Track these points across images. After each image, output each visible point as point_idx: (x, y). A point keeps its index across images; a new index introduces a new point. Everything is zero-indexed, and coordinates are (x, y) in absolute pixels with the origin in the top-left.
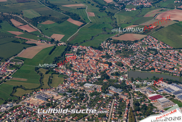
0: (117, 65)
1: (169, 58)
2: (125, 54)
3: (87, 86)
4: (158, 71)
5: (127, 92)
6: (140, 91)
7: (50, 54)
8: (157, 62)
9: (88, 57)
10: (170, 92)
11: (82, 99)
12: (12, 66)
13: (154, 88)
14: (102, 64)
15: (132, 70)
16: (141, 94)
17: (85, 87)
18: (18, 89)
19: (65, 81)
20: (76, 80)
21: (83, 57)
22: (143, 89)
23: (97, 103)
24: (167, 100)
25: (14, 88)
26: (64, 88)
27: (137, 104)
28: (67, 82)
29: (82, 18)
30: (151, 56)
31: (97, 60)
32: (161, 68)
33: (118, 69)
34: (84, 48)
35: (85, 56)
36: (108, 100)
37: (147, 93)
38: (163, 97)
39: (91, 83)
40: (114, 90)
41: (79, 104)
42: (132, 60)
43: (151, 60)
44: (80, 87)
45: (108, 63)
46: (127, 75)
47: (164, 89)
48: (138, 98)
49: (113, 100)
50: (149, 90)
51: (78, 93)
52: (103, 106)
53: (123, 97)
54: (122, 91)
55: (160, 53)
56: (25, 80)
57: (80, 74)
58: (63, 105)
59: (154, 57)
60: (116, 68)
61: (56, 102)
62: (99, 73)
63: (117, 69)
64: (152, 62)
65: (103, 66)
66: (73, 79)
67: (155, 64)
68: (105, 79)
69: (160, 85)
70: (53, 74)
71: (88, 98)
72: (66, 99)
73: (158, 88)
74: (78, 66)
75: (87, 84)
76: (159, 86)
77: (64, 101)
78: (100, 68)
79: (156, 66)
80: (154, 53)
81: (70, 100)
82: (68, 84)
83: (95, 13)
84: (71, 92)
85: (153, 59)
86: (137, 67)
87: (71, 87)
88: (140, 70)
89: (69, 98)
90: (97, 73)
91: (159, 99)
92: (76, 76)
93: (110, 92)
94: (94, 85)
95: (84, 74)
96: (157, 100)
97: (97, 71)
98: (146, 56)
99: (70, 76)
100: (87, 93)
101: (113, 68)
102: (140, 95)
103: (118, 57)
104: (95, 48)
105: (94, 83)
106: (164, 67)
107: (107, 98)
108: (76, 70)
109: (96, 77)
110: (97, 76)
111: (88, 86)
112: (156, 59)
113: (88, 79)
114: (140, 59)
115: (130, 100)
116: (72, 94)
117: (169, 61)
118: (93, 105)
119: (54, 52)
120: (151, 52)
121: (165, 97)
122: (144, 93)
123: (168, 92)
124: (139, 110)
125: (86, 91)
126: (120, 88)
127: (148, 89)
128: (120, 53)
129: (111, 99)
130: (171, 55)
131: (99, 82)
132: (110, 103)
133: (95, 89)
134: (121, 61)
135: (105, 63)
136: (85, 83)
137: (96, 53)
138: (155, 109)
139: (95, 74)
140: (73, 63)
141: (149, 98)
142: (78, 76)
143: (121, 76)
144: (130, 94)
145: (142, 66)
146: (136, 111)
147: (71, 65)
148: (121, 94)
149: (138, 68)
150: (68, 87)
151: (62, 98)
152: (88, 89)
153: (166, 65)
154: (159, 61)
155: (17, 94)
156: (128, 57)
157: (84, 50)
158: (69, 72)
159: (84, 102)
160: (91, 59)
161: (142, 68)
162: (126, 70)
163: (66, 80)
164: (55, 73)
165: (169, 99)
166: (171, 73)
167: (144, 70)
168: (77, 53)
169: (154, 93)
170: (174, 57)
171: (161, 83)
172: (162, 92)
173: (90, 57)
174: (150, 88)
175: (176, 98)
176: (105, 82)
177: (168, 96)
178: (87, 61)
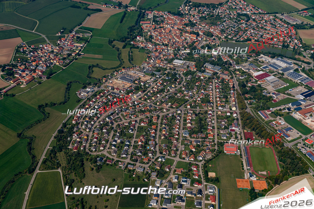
0: (205, 35)
1: (265, 25)
2: (212, 21)
3: (177, 64)
4: (255, 42)
5: (227, 69)
6: (242, 69)
7: (121, 22)
8: (252, 31)
9: (168, 26)
10: (276, 68)
11: (176, 80)
12: (79, 40)
13: (257, 64)
14: (187, 34)
15: (225, 41)
16: (244, 72)
17: (175, 64)
18: (94, 69)
19: (149, 57)
20: (162, 56)
21: (162, 26)
22: (245, 66)
23: (196, 86)
24: (276, 79)
25: (90, 67)
26: (150, 66)
27: (243, 85)
28: (151, 58)
30: (243, 23)
31: (180, 29)
32: (258, 38)
33: (208, 41)
34: (161, 13)
35: (164, 24)
36: (207, 81)
37: (251, 70)
38: (270, 76)
39: (181, 60)
40: (211, 67)
41: (173, 86)
42: (222, 29)
43: (244, 28)
44: (168, 65)
47: (269, 65)
48: (242, 78)
49: (213, 80)
50: (252, 67)
51: (169, 73)
52: (204, 88)
53: (224, 77)
54: (220, 69)
55: (252, 19)
56: (100, 56)
57: (164, 47)
58: (155, 88)
59: (246, 24)
60: (205, 39)
61: (145, 84)
62: (186, 46)
63: (206, 41)
64: (246, 30)
65: (191, 38)
66: (157, 54)
67: (250, 33)
69: (262, 59)
70: (131, 48)
71: (182, 78)
72: (155, 81)
73: (261, 64)
74: (160, 38)
75: (176, 61)
76: (261, 61)
77: (155, 83)
78: (186, 39)
79: (252, 36)
80: (246, 19)
81: (161, 82)
82: (153, 61)
84: (159, 71)
85: (247, 27)
86: (229, 37)
87: (157, 65)
88: (234, 42)
89: (159, 80)
90: (185, 46)
91: (266, 78)
92: (161, 51)
93: (208, 71)
94: (185, 61)
95: (169, 48)
96: (265, 79)
97: (183, 43)
98: (238, 23)
99: (153, 50)
100: (179, 72)
101: (202, 38)
102: (242, 73)
103: (204, 25)
104: (174, 14)
105: (184, 60)
106: (262, 36)
107: (205, 79)
108: (158, 42)
109: (185, 52)
110: (185, 50)
112: (249, 27)
113: (175, 55)
114: (231, 27)
115: (233, 80)
116: (161, 74)
117: (266, 29)
118: (191, 88)
119: (125, 19)
120: (242, 17)
121: (273, 75)
122: (247, 71)
123: (274, 69)
124: (247, 93)
125: (176, 69)
126: (218, 65)
127: (250, 66)
128: (205, 20)
129: (210, 79)
130: (266, 21)
131: (189, 58)
132: (211, 85)
133: (188, 67)
134: (209, 30)
135: (191, 33)
136: (173, 60)
137: (176, 20)
138: (265, 91)
139: (182, 48)
140: (153, 34)
141: (255, 77)
142: (163, 51)
144: (230, 72)
145: (235, 36)
146: (243, 94)
147: (151, 37)
148: (220, 73)
149: (231, 39)
150: (154, 65)
151: (151, 79)
152: (178, 67)
153: (263, 34)
154: (254, 29)
155: (94, 75)
156: (216, 25)
157: (161, 16)
158: (150, 46)
159: (179, 84)
160: (173, 28)
161: (236, 38)
162: (218, 42)
163: (149, 55)
164: (134, 47)
165: (278, 78)
166: (271, 44)
167: (239, 41)
168: (154, 21)
169: (260, 71)
170: (270, 24)
171: (264, 58)
172: (267, 69)
173: (170, 25)
174: (252, 64)
175: (285, 76)
176: (197, 57)
177: (276, 74)
178: (168, 31)
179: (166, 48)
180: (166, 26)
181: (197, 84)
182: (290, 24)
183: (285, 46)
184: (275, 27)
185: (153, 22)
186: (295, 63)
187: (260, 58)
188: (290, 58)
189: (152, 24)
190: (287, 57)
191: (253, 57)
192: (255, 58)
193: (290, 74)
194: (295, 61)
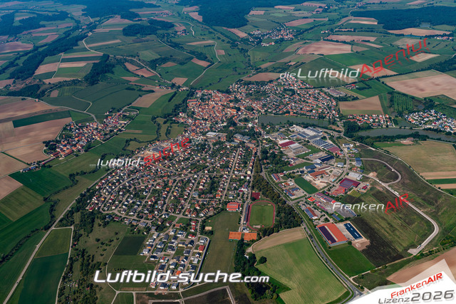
0: (246, 110)
1: (308, 99)
4: (293, 114)
5: (255, 139)
6: (270, 138)
7: (170, 101)
8: (293, 104)
9: (213, 103)
10: (304, 137)
12: (125, 117)
14: (229, 110)
15: (264, 114)
17: (208, 136)
18: (131, 143)
19: (186, 131)
20: (198, 129)
21: (207, 102)
22: (273, 136)
23: (220, 154)
24: (301, 146)
25: (127, 141)
26: (184, 138)
27: (265, 152)
29: (209, 58)
30: (287, 97)
33: (248, 115)
34: (210, 92)
35: (210, 101)
36: (232, 150)
37: (278, 139)
38: (295, 143)
40: (240, 138)
41: (199, 155)
44: (202, 137)
45: (236, 108)
46: (257, 121)
47: (298, 134)
48: (267, 146)
49: (239, 148)
50: (281, 136)
51: (199, 143)
52: (227, 156)
53: (250, 145)
54: (249, 139)
55: (297, 93)
56: (140, 132)
57: (203, 122)
58: (182, 157)
59: (290, 98)
60: (245, 113)
61: (174, 154)
62: (225, 120)
63: (246, 115)
65: (231, 112)
66: (195, 128)
67: (291, 107)
68: (231, 126)
69: (293, 129)
70: (171, 123)
71: (210, 148)
72: (185, 151)
73: (291, 133)
74: (201, 114)
76: (292, 131)
77: (183, 153)
78: (226, 114)
79: (291, 109)
80: (291, 94)
81: (189, 152)
82: (189, 134)
83: (225, 50)
85: (289, 101)
86: (269, 110)
87: (191, 137)
88: (273, 115)
89: (189, 150)
90: (223, 120)
91: (291, 146)
92: (198, 125)
93: (236, 141)
94: (218, 133)
95: (207, 122)
96: (289, 146)
97: (223, 117)
98: (281, 98)
99: (191, 125)
100: (209, 143)
102: (269, 142)
103: (248, 101)
104: (222, 92)
106: (301, 109)
107: (231, 147)
109: (221, 125)
110: (222, 123)
111: (211, 134)
112: (292, 101)
114: (274, 101)
115: (258, 148)
117: (307, 103)
119: (174, 98)
120: (288, 92)
121: (298, 143)
122: (274, 139)
123: (302, 137)
124: (266, 159)
125: (208, 140)
126: (248, 135)
127: (279, 135)
129: (236, 148)
130: (310, 95)
131: (224, 130)
132: (234, 153)
133: (219, 138)
135: (233, 108)
136: (208, 132)
137: (223, 97)
138: (285, 157)
139: (220, 122)
140: (196, 110)
141: (280, 145)
142: (201, 125)
143: (250, 122)
144: (258, 142)
145: (275, 109)
146: (263, 159)
147: (193, 113)
149: (271, 112)
153: (304, 107)
154: (296, 103)
155: (130, 148)
157: (210, 94)
158: (190, 121)
159: (206, 153)
161: (275, 112)
163: (186, 129)
164: (174, 122)
166: (308, 115)
167: (277, 114)
169: (286, 139)
170: (314, 97)
171: (295, 128)
172: (295, 137)
173: (215, 102)
174: (282, 134)
175: (311, 143)
176: (231, 129)
177: (302, 142)
178: (212, 108)
179: (205, 122)
180: (211, 103)
182: (333, 97)
184: (317, 100)
185: (199, 100)
187: (291, 128)
192: (287, 128)
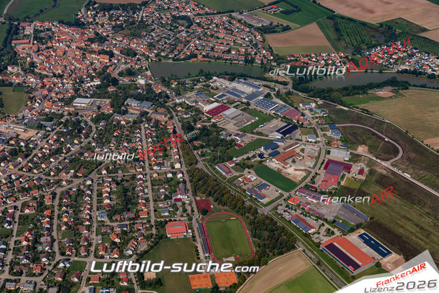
1: (216, 32)
3: (79, 105)
4: (203, 59)
5: (162, 105)
6: (186, 102)
9: (61, 44)
10: (239, 96)
11: (80, 131)
13: (208, 92)
14: (94, 56)
15: (156, 61)
16: (189, 107)
17: (77, 106)
19: (32, 99)
20: (53, 95)
21: (50, 45)
22: (190, 98)
23: (114, 136)
24: (239, 111)
27: (188, 127)
28: (36, 100)
31: (82, 48)
33: (130, 63)
34: (47, 25)
35: (54, 41)
36: (132, 127)
37: (199, 103)
38: (229, 108)
44: (66, 108)
45: (105, 52)
46: (149, 73)
47: (227, 92)
48: (187, 116)
49: (142, 125)
50: (201, 97)
51: (67, 120)
52: (127, 139)
53: (158, 117)
55: (196, 23)
57: (56, 80)
58: (46, 149)
61: (28, 144)
63: (126, 63)
64: (188, 42)
65: (100, 61)
66: (46, 92)
67: (195, 46)
68: (110, 85)
71: (91, 127)
72: (46, 137)
73: (215, 92)
75: (78, 100)
76: (215, 88)
78: (92, 63)
80: (186, 24)
82: (40, 104)
84: (51, 119)
91: (224, 112)
92: (50, 86)
93: (132, 111)
94: (93, 99)
96: (221, 114)
98: (174, 32)
99: (37, 86)
100: (85, 118)
101: (119, 60)
104: (69, 24)
105: (92, 97)
106: (212, 49)
107: (128, 124)
109: (92, 84)
110: (92, 80)
112: (192, 35)
113: (76, 90)
116: (55, 124)
117: (218, 38)
120: (180, 22)
121: (234, 107)
122: (194, 104)
123: (236, 97)
124: (196, 139)
125: (80, 114)
126: (147, 100)
127: (198, 97)
130: (217, 25)
131: (99, 92)
133: (99, 108)
134: (130, 45)
135: (100, 53)
136: (73, 98)
138: (224, 133)
139: (87, 78)
140: (35, 60)
141: (207, 113)
142: (54, 86)
143: (139, 77)
145: (172, 52)
146: (191, 141)
149: (166, 57)
150: (41, 112)
151: (37, 134)
152: (83, 109)
153: (215, 45)
156: (140, 36)
157: (48, 30)
160: (69, 47)
161: (173, 55)
162: (145, 64)
164: (4, 84)
165: (241, 110)
166: (227, 60)
167: (178, 60)
168: (35, 38)
169: (213, 102)
170: (224, 28)
171: (218, 82)
172: (225, 97)
173: (64, 43)
174: (201, 94)
175: (252, 107)
176: (113, 91)
177: (238, 105)
178: (62, 53)
179: (60, 81)
180: (57, 45)
181: (115, 134)
182: (253, 26)
183: (249, 61)
184: (232, 33)
185: (34, 41)
186: (265, 86)
187: (212, 83)
188: (258, 78)
189: (33, 44)
190: (253, 78)
191: (202, 82)
192: (204, 83)
193: (259, 103)
194: (265, 83)
